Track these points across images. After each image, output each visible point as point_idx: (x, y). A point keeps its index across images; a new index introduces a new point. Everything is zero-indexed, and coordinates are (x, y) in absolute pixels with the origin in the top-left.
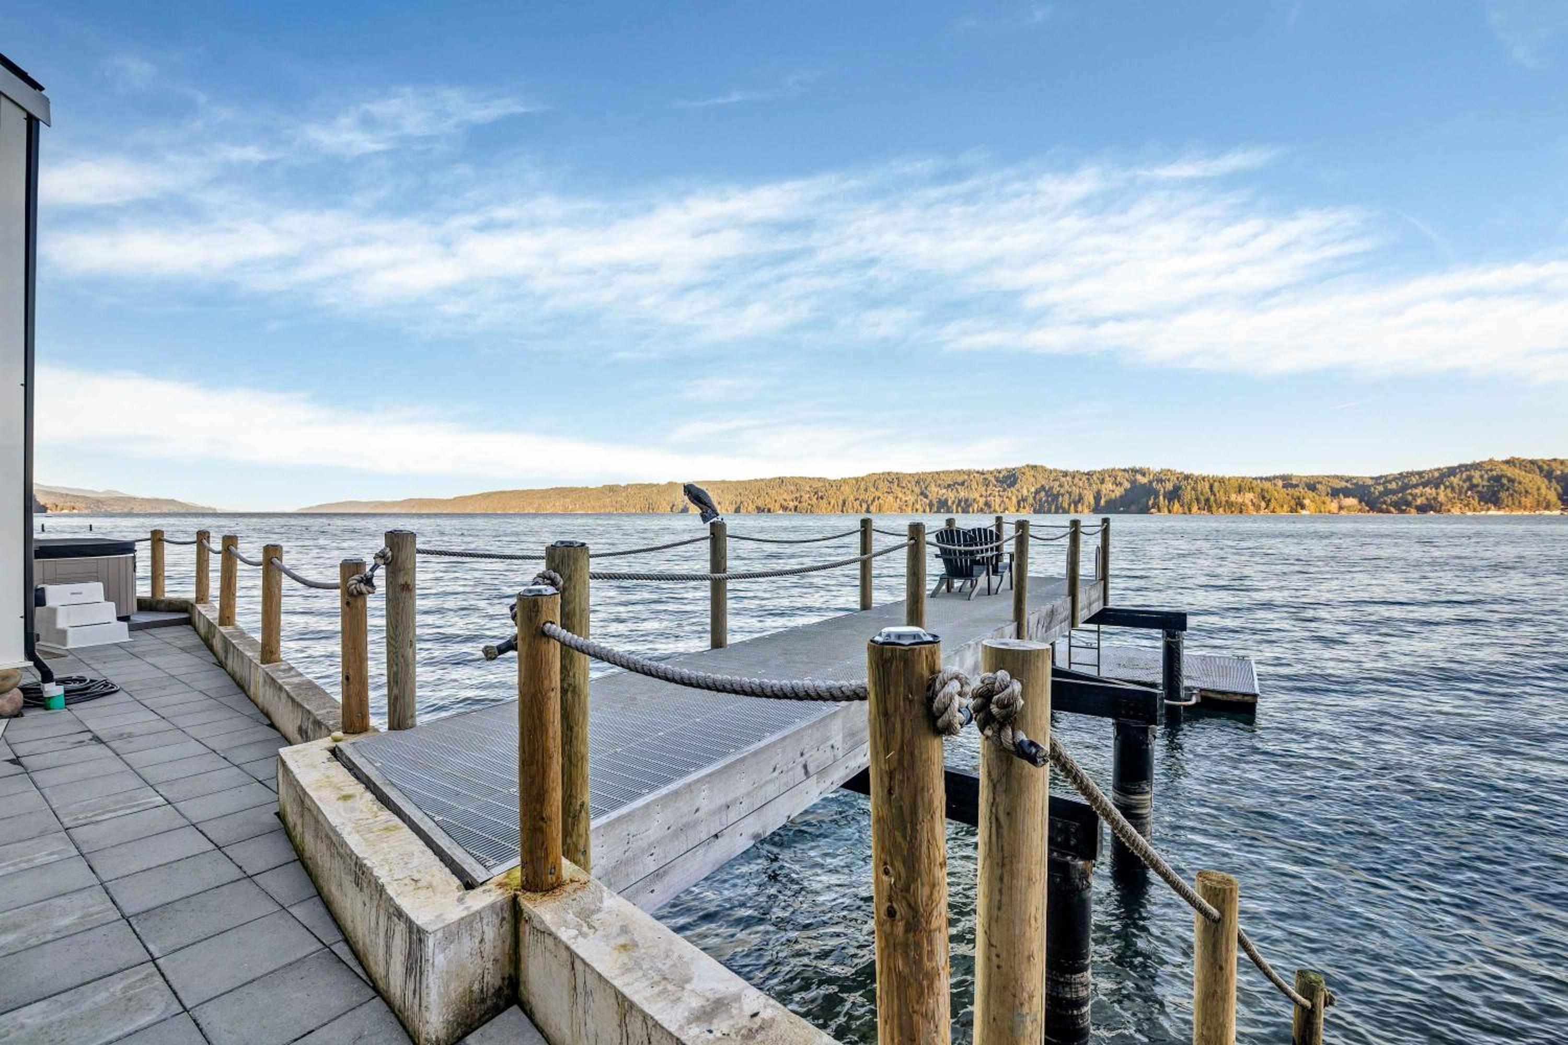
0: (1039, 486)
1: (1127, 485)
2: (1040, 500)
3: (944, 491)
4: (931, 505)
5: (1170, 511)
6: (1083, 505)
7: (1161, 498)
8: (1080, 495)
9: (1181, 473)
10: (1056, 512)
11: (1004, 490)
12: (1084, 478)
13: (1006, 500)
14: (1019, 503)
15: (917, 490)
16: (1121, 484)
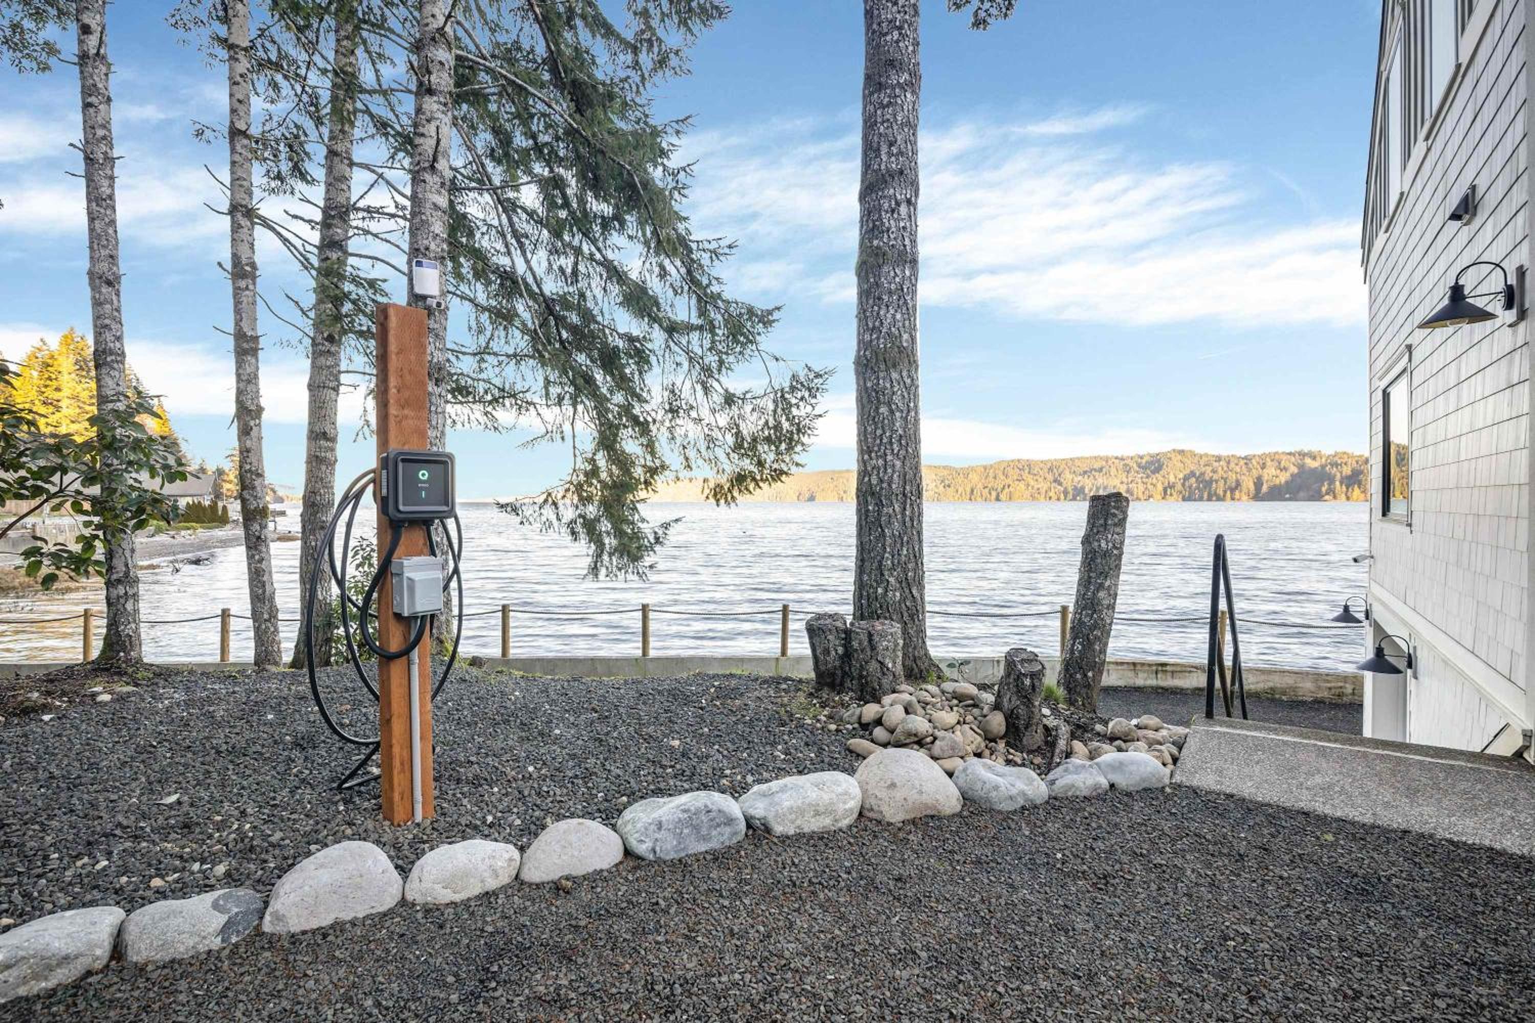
0: (1188, 471)
1: (1294, 470)
2: (1190, 487)
3: (1080, 478)
4: (1066, 493)
5: (1348, 498)
6: (1240, 492)
7: (1338, 483)
8: (1238, 481)
10: (1209, 499)
11: (1148, 477)
12: (1242, 462)
13: (1150, 487)
14: (1165, 490)
15: (1050, 477)
16: (1285, 469)
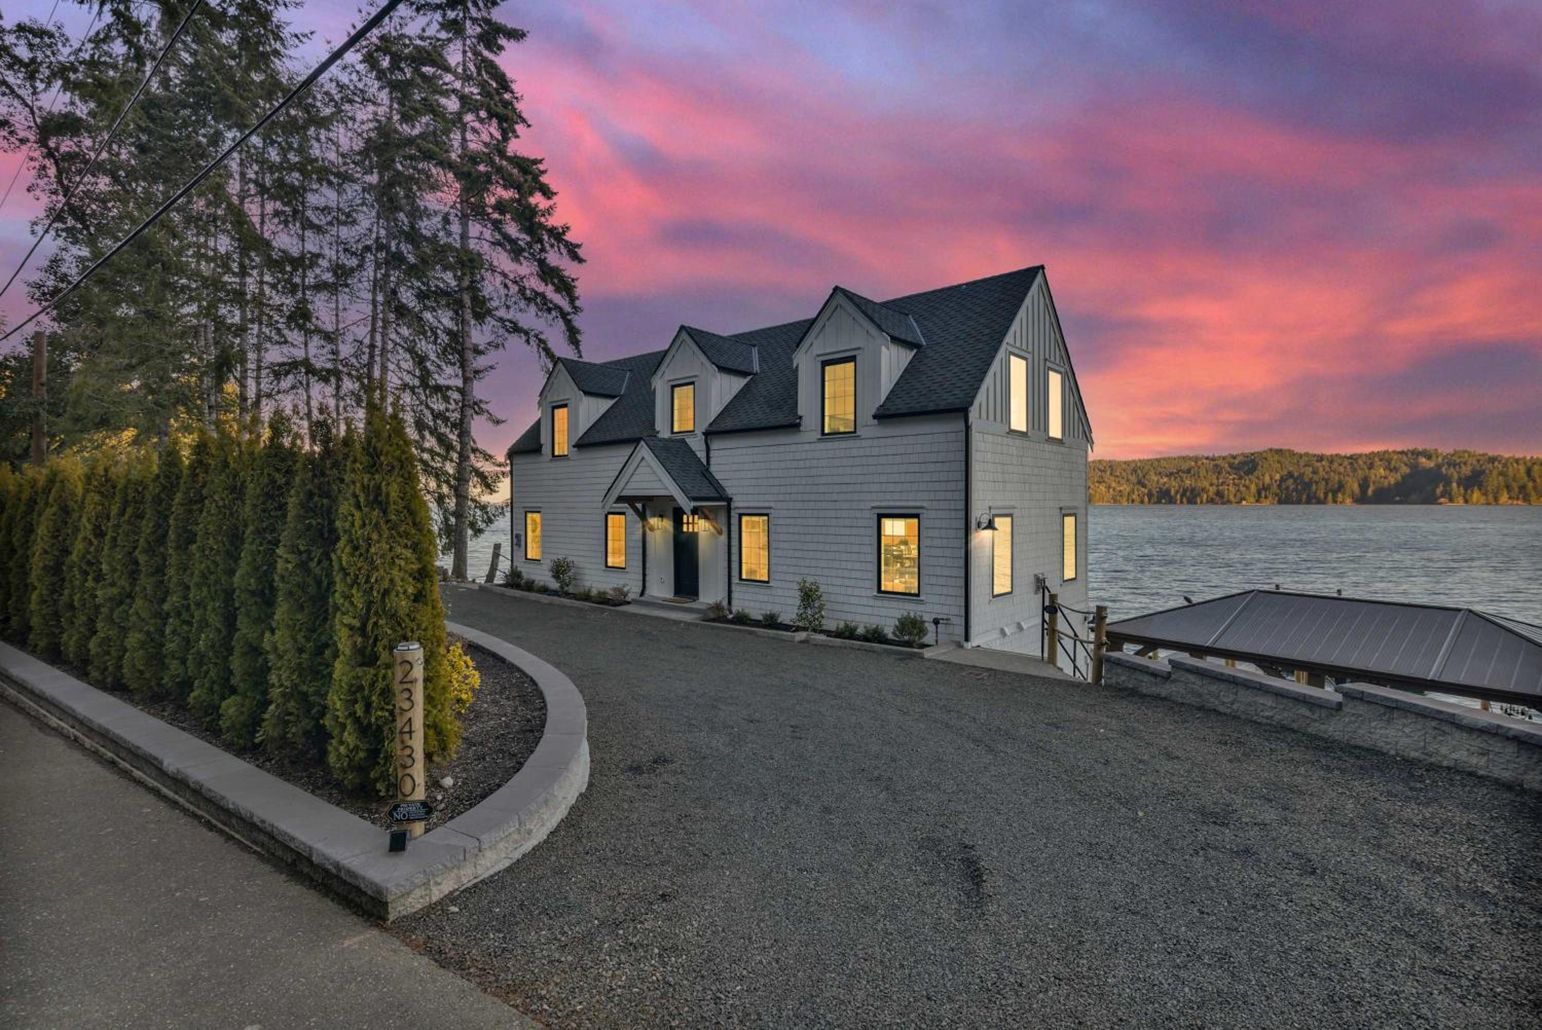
0: (1285, 473)
1: (1405, 470)
2: (1287, 488)
3: (1165, 480)
4: (1150, 495)
5: (1466, 501)
6: (1343, 494)
7: (1454, 485)
8: (1340, 482)
9: (1484, 455)
10: (1308, 502)
11: (1241, 478)
12: (1346, 462)
13: (1243, 489)
14: (1259, 492)
15: (1133, 479)
16: (1396, 469)
